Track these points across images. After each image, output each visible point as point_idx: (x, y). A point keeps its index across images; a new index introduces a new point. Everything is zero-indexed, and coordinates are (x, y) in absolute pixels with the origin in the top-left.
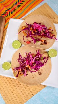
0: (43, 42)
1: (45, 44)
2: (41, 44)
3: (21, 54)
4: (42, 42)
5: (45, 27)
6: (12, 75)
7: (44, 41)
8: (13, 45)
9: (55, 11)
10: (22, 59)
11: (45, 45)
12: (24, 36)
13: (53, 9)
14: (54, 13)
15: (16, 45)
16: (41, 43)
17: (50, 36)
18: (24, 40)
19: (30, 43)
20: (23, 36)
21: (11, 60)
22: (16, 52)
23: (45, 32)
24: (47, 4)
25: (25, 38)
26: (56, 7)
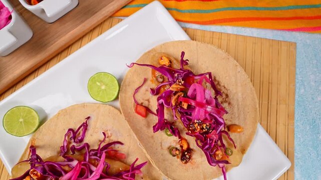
0: (182, 147)
1: (182, 160)
2: (171, 150)
3: (91, 123)
4: (178, 147)
5: (221, 120)
6: (11, 160)
7: (185, 147)
8: (93, 80)
9: (300, 91)
10: (81, 141)
11: (179, 160)
12: (149, 82)
13: (299, 77)
14: (291, 93)
15: (103, 87)
16: (174, 145)
17: (215, 155)
18: (137, 90)
19: (146, 116)
20: (145, 80)
21: (51, 117)
22: (84, 106)
23: (207, 133)
24: (295, 48)
25: (144, 88)
26: (313, 83)
